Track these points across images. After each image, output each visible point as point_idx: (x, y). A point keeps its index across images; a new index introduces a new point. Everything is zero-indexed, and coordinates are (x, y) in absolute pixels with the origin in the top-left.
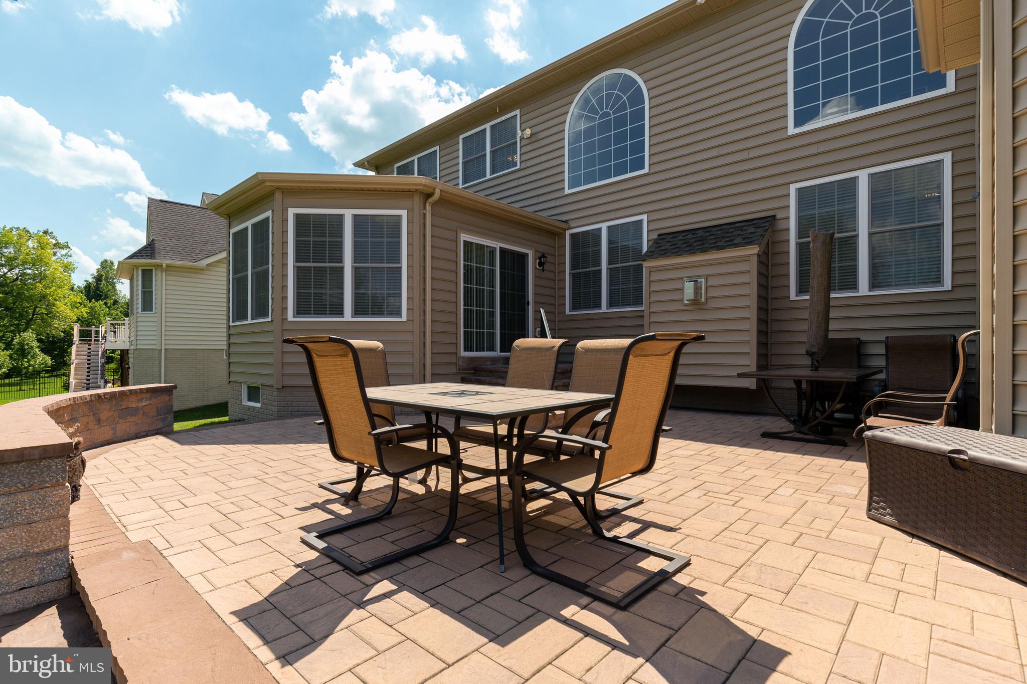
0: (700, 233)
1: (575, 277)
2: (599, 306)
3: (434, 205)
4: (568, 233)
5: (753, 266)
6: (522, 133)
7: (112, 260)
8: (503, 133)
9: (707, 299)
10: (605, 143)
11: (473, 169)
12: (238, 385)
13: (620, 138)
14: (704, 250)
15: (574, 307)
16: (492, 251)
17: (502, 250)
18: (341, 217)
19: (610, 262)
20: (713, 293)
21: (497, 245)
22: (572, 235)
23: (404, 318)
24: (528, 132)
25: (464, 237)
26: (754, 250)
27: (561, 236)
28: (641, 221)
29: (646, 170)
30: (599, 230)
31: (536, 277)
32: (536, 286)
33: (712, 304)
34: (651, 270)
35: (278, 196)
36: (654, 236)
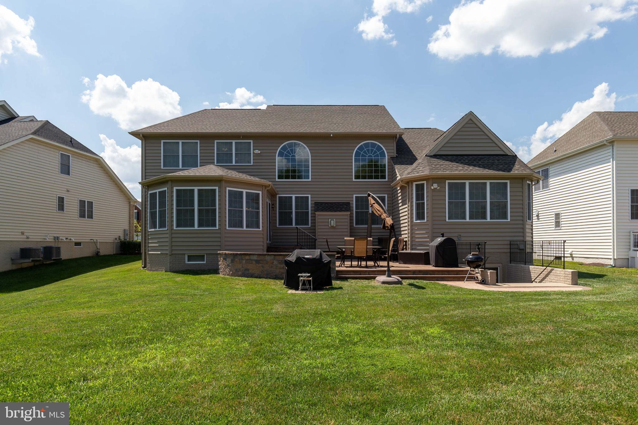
1: (280, 213)
2: (291, 225)
4: (278, 196)
6: (254, 151)
8: (243, 147)
9: (336, 225)
11: (223, 157)
12: (183, 255)
14: (335, 211)
15: (280, 224)
19: (296, 208)
27: (274, 197)
29: (310, 180)
30: (292, 197)
33: (337, 227)
34: (319, 215)
36: (313, 202)
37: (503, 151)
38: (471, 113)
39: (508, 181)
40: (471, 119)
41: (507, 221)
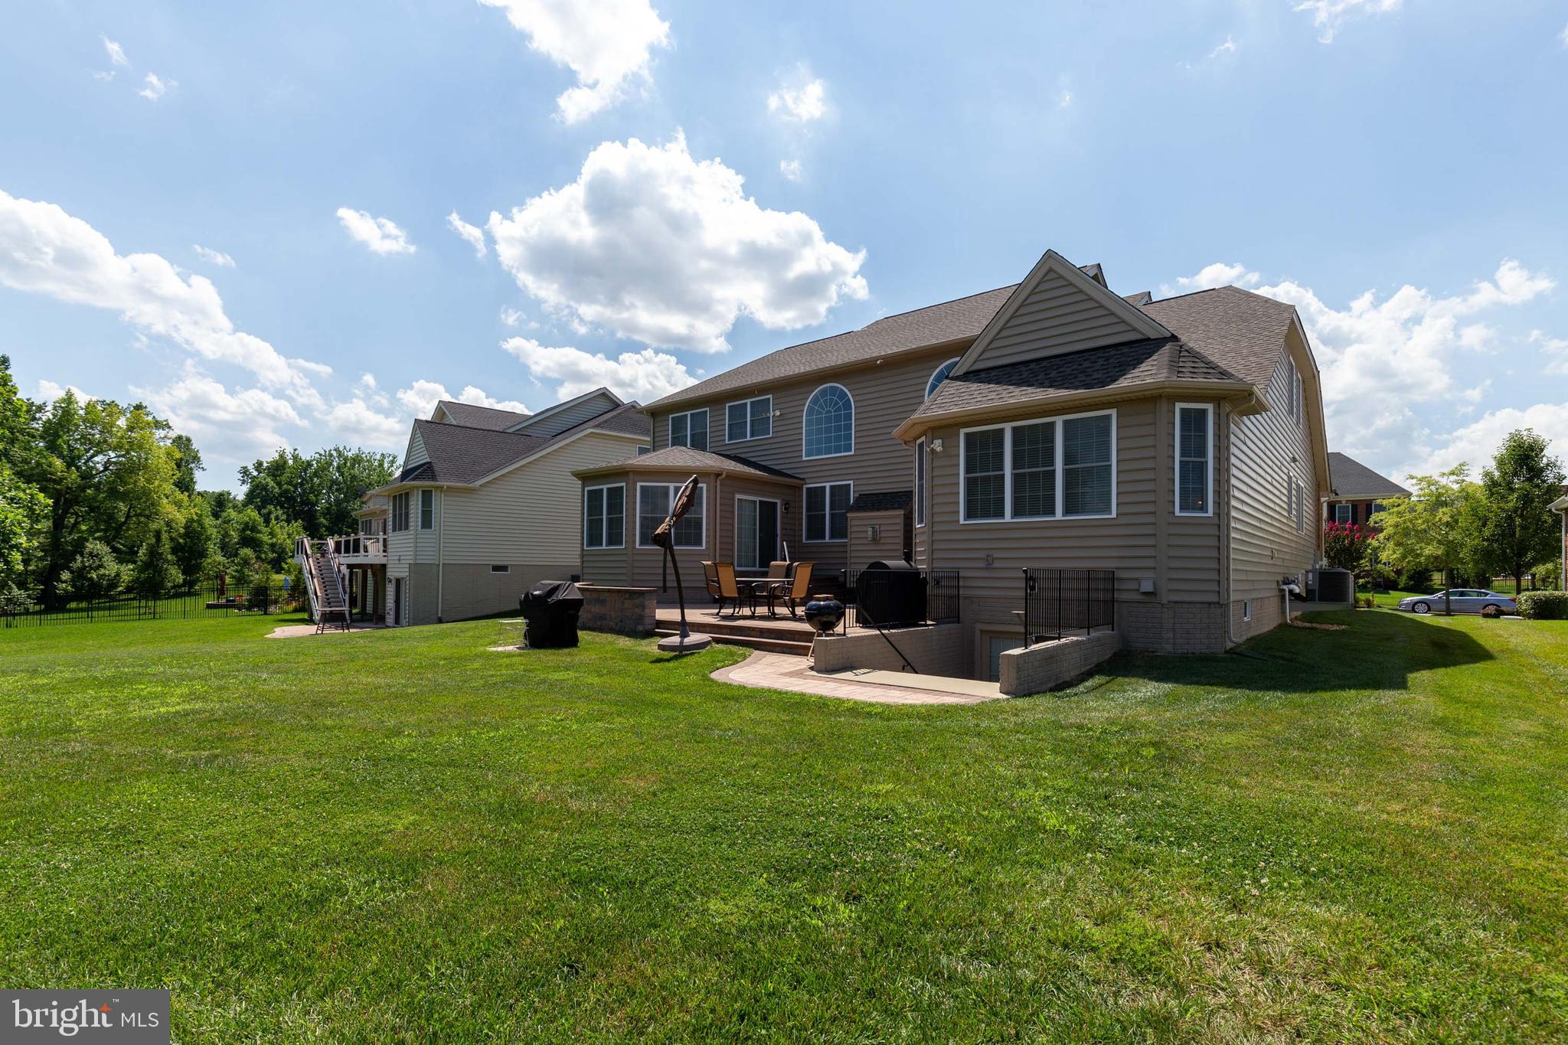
0: (881, 496)
1: (809, 517)
2: (824, 538)
3: (721, 481)
4: (805, 487)
5: (901, 520)
6: (774, 413)
7: (189, 435)
8: (760, 408)
9: (880, 538)
10: (828, 430)
11: (736, 430)
13: (838, 429)
14: (878, 510)
15: (808, 538)
16: (755, 502)
17: (760, 501)
18: (668, 487)
19: (831, 508)
20: (883, 535)
21: (758, 499)
22: (807, 489)
23: (704, 548)
24: (778, 413)
25: (738, 496)
26: (902, 512)
27: (800, 488)
28: (850, 485)
29: (852, 453)
30: (825, 487)
31: (782, 518)
32: (782, 523)
33: (882, 541)
34: (853, 518)
35: (631, 475)
36: (857, 495)
37: (1135, 329)
38: (1050, 255)
39: (1113, 412)
40: (1051, 270)
41: (1110, 517)
